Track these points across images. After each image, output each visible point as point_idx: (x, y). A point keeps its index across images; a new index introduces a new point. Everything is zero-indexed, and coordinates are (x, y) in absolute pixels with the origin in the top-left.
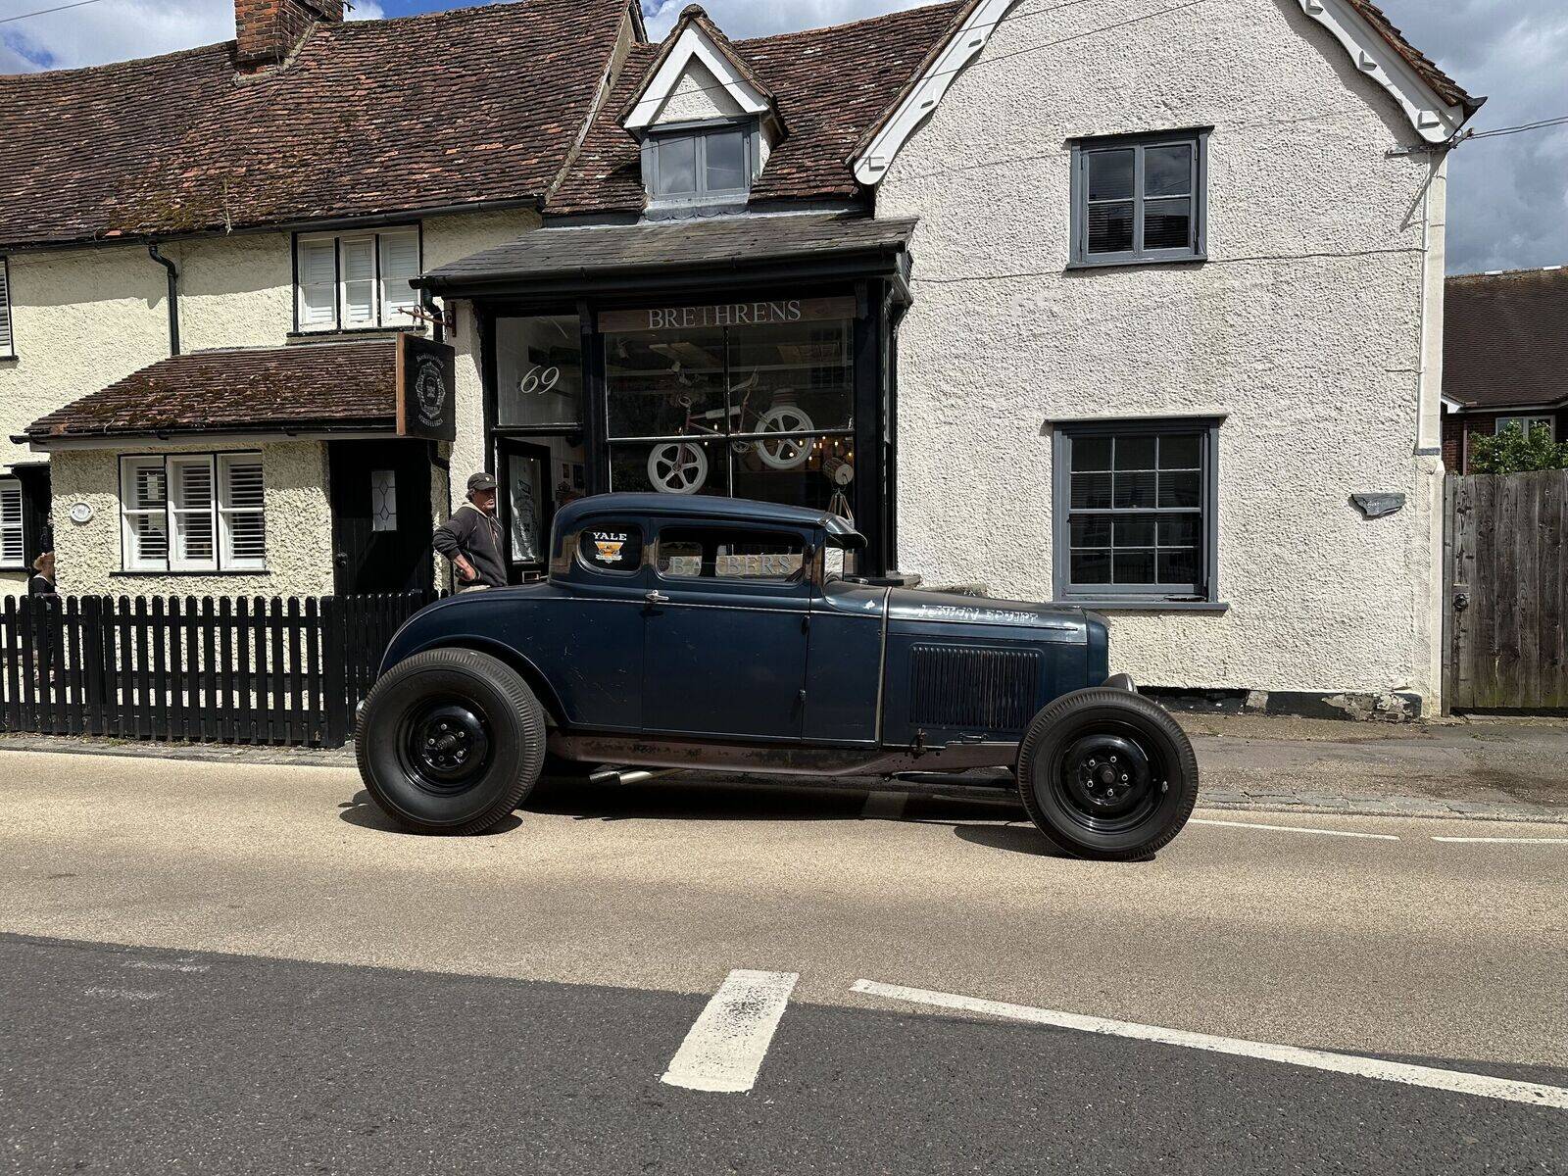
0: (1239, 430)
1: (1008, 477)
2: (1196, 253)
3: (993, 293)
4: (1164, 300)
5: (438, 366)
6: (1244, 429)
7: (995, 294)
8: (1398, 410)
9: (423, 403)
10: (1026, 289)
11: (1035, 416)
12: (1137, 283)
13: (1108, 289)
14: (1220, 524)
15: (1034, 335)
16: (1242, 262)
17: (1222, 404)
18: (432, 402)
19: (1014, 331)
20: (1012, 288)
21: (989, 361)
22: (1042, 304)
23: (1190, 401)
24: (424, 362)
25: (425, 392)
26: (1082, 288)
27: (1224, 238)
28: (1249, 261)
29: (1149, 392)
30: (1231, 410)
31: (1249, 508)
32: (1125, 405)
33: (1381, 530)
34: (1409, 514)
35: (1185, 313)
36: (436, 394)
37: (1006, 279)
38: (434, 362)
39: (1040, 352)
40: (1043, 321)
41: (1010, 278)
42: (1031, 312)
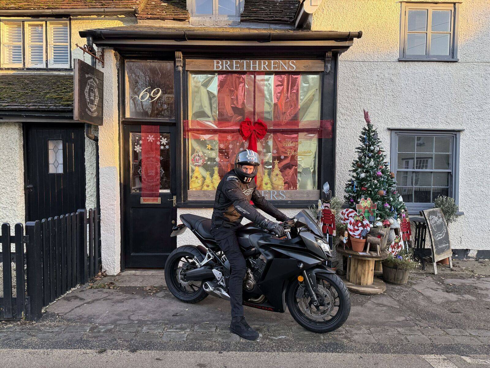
0: (468, 137)
2: (453, 58)
3: (365, 69)
4: (439, 77)
5: (96, 82)
6: (470, 136)
9: (88, 102)
10: (380, 68)
11: (383, 126)
12: (428, 70)
13: (416, 71)
14: (460, 177)
16: (471, 63)
17: (461, 125)
18: (92, 102)
20: (374, 67)
22: (387, 75)
23: (449, 123)
24: (90, 78)
25: (90, 96)
26: (404, 69)
27: (465, 52)
28: (475, 63)
29: (432, 118)
30: (465, 128)
31: (471, 171)
32: (421, 123)
35: (448, 84)
36: (95, 98)
38: (94, 79)
40: (387, 84)
41: (373, 63)
42: (382, 78)
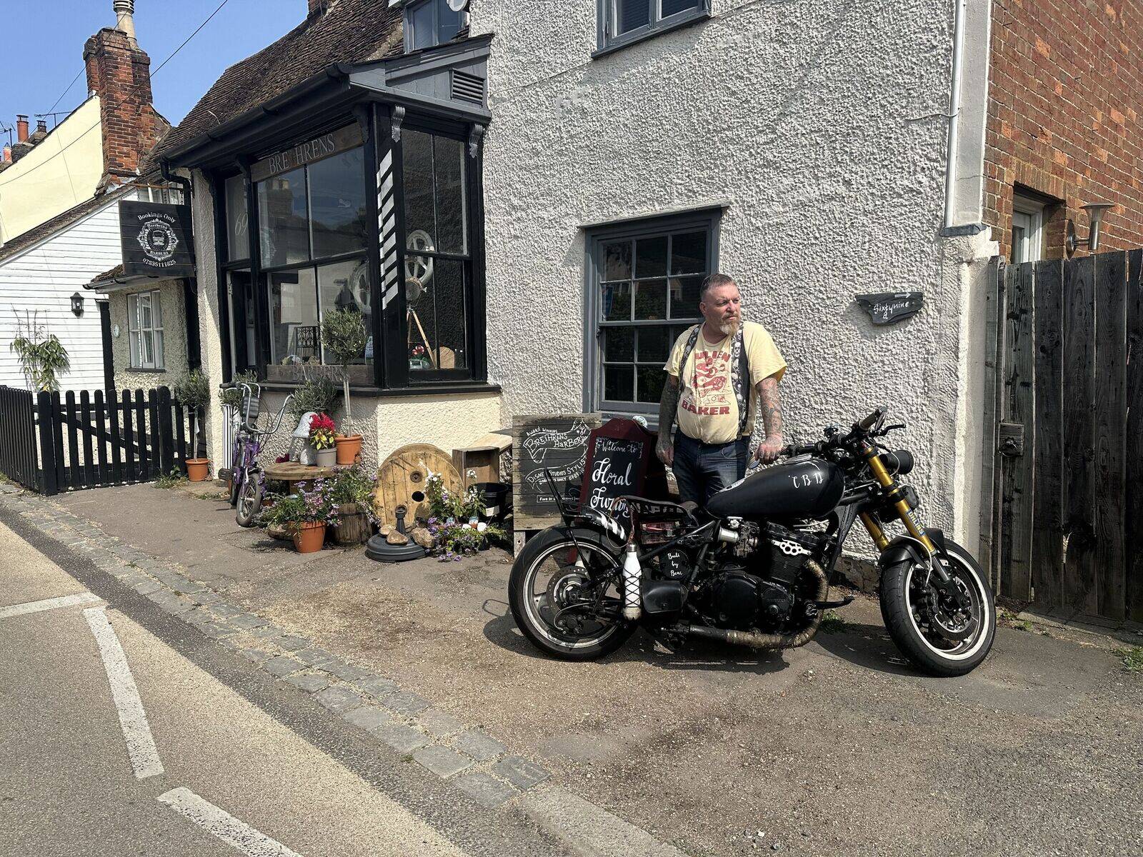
0: (740, 222)
2: (702, 10)
3: (543, 97)
4: (671, 75)
6: (745, 221)
7: (546, 97)
8: (920, 177)
10: (565, 88)
11: (574, 223)
13: (625, 73)
15: (572, 137)
16: (745, 9)
17: (724, 192)
19: (558, 135)
20: (555, 89)
21: (542, 169)
22: (576, 102)
23: (694, 193)
26: (606, 77)
28: (753, 7)
30: (732, 198)
33: (893, 343)
34: (931, 321)
37: (552, 81)
39: (576, 155)
41: (554, 79)
42: (568, 111)
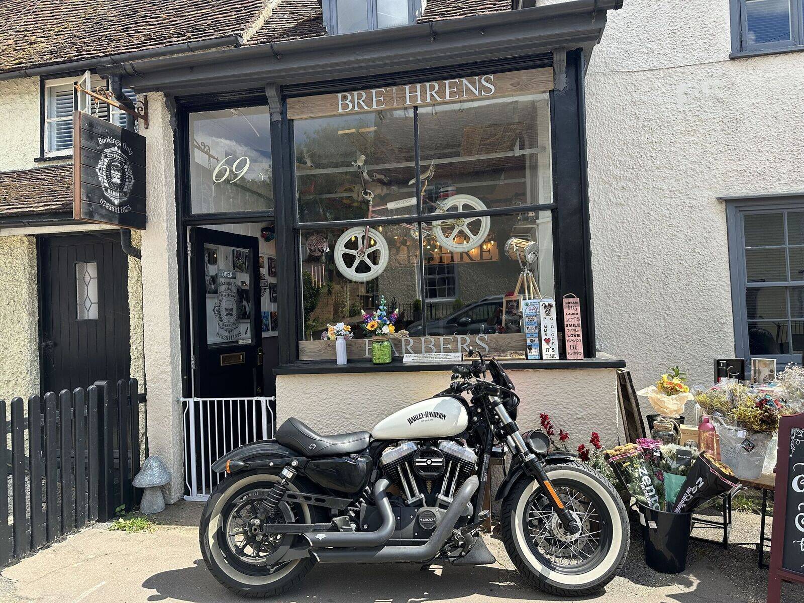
1: (682, 253)
3: (658, 84)
7: (659, 85)
9: (106, 187)
10: (690, 78)
11: (706, 195)
15: (701, 120)
18: (118, 188)
19: (680, 117)
20: (676, 78)
21: (657, 146)
22: (706, 91)
25: (109, 177)
36: (123, 180)
37: (670, 71)
39: (708, 136)
40: (709, 107)
41: (674, 70)
42: (697, 99)
